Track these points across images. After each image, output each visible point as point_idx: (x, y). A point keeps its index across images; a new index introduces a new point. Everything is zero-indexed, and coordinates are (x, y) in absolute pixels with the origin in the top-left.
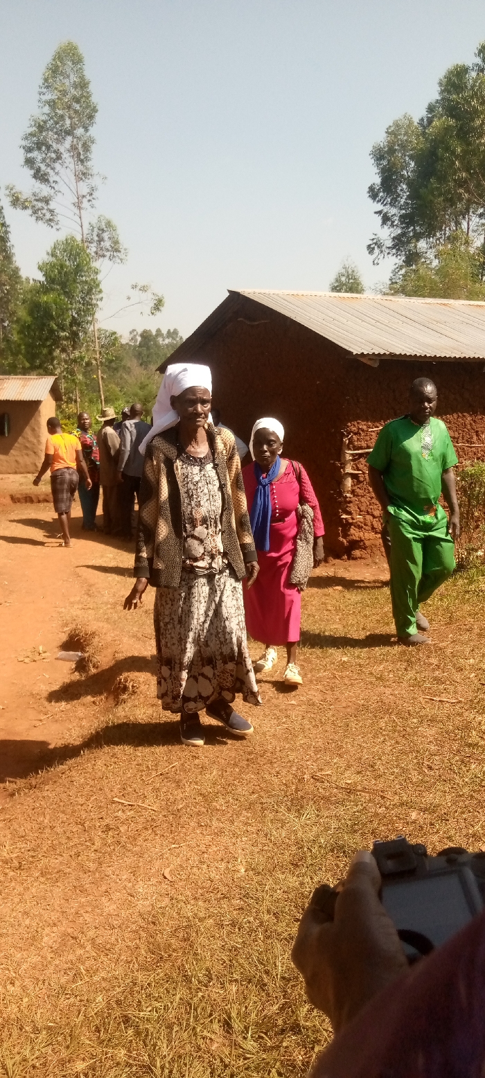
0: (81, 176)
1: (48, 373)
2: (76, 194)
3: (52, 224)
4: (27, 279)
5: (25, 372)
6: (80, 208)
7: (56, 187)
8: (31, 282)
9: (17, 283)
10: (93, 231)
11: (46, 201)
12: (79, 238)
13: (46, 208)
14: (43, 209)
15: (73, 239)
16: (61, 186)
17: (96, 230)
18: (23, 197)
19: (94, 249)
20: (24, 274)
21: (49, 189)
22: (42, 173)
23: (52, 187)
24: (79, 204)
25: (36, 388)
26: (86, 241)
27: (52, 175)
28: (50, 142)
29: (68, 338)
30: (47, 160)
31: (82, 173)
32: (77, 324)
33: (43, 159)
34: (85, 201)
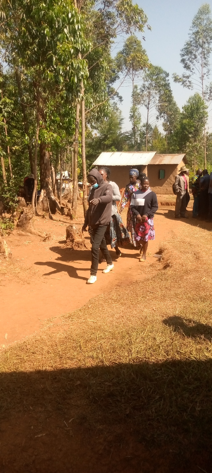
2: (201, 74)
6: (203, 80)
10: (208, 89)
12: (200, 93)
14: (186, 81)
16: (195, 71)
19: (208, 97)
22: (188, 65)
23: (191, 71)
24: (202, 78)
25: (177, 159)
26: (204, 93)
27: (192, 66)
28: (192, 51)
29: (193, 137)
30: (190, 59)
31: (205, 64)
32: (197, 132)
33: (189, 59)
34: (205, 76)
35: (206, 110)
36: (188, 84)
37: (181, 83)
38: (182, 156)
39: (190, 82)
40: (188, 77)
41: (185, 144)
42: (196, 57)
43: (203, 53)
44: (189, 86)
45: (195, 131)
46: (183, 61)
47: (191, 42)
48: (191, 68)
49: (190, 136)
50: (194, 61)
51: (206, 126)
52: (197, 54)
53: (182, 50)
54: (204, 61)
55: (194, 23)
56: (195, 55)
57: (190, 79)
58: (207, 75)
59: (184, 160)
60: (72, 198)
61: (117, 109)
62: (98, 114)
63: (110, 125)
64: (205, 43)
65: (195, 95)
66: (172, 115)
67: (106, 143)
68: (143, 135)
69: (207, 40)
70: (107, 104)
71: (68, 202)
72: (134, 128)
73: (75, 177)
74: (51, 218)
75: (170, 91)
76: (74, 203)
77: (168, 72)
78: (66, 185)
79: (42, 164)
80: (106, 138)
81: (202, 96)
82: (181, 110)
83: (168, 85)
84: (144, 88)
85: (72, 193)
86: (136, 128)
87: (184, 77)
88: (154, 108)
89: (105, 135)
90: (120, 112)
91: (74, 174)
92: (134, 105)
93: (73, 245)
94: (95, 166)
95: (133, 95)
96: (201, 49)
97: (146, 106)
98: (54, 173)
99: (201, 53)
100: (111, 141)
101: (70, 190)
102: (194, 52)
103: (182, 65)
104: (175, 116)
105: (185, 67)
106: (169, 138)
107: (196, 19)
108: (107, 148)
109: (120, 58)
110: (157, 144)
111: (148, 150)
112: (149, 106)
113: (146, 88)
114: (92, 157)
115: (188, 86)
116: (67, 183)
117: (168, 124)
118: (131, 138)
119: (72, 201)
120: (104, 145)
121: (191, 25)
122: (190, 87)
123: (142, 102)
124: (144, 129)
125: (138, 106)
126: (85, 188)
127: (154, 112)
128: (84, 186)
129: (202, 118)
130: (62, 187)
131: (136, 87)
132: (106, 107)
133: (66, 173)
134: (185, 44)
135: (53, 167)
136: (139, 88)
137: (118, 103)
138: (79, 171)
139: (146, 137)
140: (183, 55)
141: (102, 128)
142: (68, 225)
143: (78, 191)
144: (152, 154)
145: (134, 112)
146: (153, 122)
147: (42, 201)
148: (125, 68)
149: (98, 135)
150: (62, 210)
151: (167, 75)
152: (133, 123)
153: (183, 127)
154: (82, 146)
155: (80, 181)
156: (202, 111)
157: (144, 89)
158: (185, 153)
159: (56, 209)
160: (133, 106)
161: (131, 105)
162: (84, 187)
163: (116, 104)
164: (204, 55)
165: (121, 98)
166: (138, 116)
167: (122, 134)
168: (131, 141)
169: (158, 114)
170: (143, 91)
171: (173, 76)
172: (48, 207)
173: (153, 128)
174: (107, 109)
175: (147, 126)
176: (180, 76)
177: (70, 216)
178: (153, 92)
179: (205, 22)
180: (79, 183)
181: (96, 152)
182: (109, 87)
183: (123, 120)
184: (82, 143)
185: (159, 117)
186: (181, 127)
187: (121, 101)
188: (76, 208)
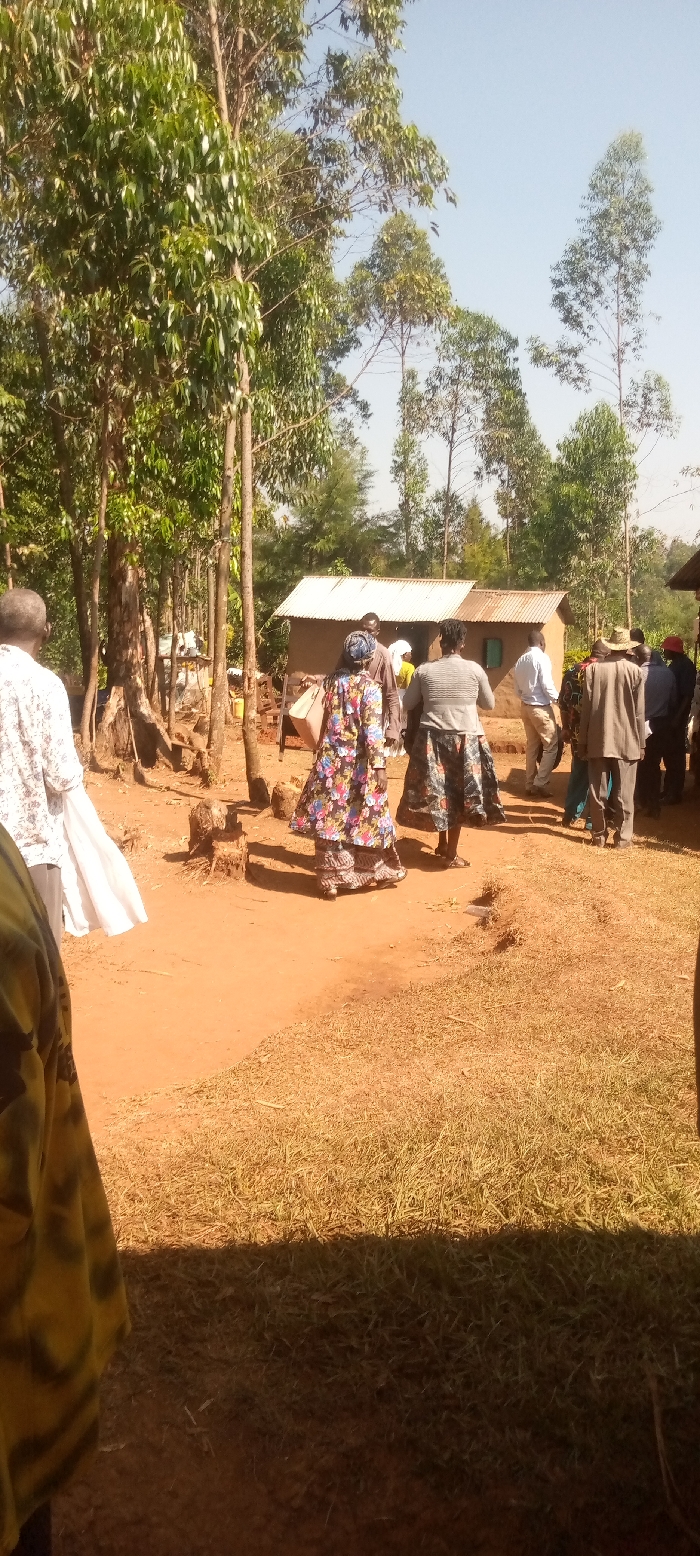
0: (626, 316)
1: (559, 587)
2: (616, 341)
6: (620, 362)
7: (591, 334)
9: (539, 464)
10: (636, 390)
13: (574, 362)
15: (605, 407)
16: (597, 333)
17: (641, 388)
18: (547, 351)
19: (637, 416)
21: (581, 336)
22: (574, 314)
23: (584, 333)
24: (619, 356)
25: (539, 607)
26: (626, 405)
27: (586, 319)
28: (589, 272)
29: (589, 540)
30: (582, 296)
31: (628, 312)
32: (603, 522)
33: (577, 295)
34: (628, 350)
35: (633, 459)
36: (576, 373)
37: (553, 369)
38: (555, 598)
39: (580, 366)
40: (574, 352)
41: (565, 560)
42: (599, 292)
43: (621, 277)
44: (578, 378)
45: (595, 522)
46: (560, 299)
47: (584, 243)
48: (585, 325)
49: (582, 536)
50: (594, 303)
51: (631, 508)
52: (603, 281)
53: (557, 268)
54: (627, 305)
55: (593, 186)
56: (596, 284)
57: (580, 359)
58: (634, 349)
59: (563, 610)
60: (207, 719)
61: (354, 442)
62: (293, 454)
63: (329, 490)
64: (627, 248)
65: (597, 409)
66: (524, 468)
67: (317, 546)
68: (434, 527)
69: (634, 240)
70: (323, 426)
71: (196, 729)
72: (407, 502)
73: (219, 650)
74: (140, 779)
75: (519, 393)
76: (215, 733)
77: (514, 336)
78: (190, 673)
79: (115, 606)
80: (316, 532)
81: (618, 415)
82: (555, 455)
83: (515, 374)
84: (440, 380)
85: (209, 703)
86: (411, 504)
87: (563, 351)
88: (470, 444)
89: (313, 521)
90: (363, 452)
91: (216, 642)
92: (407, 430)
93: (211, 865)
94: (282, 618)
95: (402, 399)
96: (614, 268)
97: (444, 434)
98: (151, 635)
99: (617, 280)
100: (334, 542)
101: (202, 691)
102: (594, 276)
103: (557, 314)
104: (533, 469)
105: (565, 320)
106: (516, 538)
107: (600, 174)
108: (321, 564)
109: (361, 282)
110: (479, 558)
111: (449, 576)
112: (455, 438)
113: (446, 381)
114: (272, 589)
115: (574, 380)
116: (193, 670)
117: (513, 495)
118: (395, 535)
119: (207, 727)
120: (312, 553)
121: (586, 190)
122: (581, 384)
123: (432, 422)
124: (437, 507)
125: (419, 437)
126: (252, 686)
127: (469, 456)
128: (249, 679)
129: (618, 481)
130: (177, 682)
131: (412, 375)
132: (320, 436)
133: (189, 639)
134: (567, 248)
135: (147, 618)
136: (421, 378)
137: (358, 421)
138: (231, 633)
139: (443, 534)
140: (558, 283)
141: (304, 499)
142: (195, 803)
143: (227, 695)
144: (462, 589)
145: (405, 453)
146: (466, 488)
147: (113, 725)
148: (377, 315)
149: (293, 521)
150: (175, 754)
151: (514, 343)
152: (403, 487)
153: (561, 508)
154: (243, 554)
155: (234, 666)
156: (617, 459)
157: (438, 383)
158: (565, 589)
159: (158, 750)
160: (401, 434)
161: (396, 432)
162: (246, 683)
163: (350, 425)
164: (627, 284)
165: (364, 407)
166: (417, 467)
167: (367, 520)
168: (396, 545)
169: (480, 462)
170: (435, 388)
171: (529, 345)
172: (132, 744)
173: (465, 506)
174: (322, 440)
175: (448, 499)
176: (551, 348)
177: (202, 775)
178: (468, 394)
179: (628, 185)
180: (231, 669)
181: (287, 576)
182: (328, 371)
183: (371, 479)
184: (242, 543)
185: (484, 472)
186: (553, 508)
187: (366, 416)
188: (220, 751)
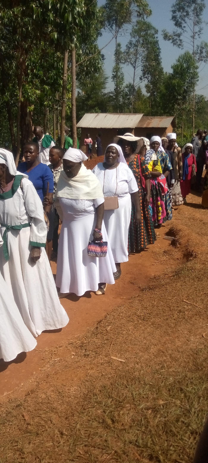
0: (196, 23)
1: (171, 115)
2: (193, 31)
3: (180, 46)
4: (166, 73)
5: (161, 115)
7: (184, 29)
8: (168, 74)
9: (161, 75)
10: (198, 48)
11: (179, 35)
12: (191, 52)
13: (178, 39)
14: (177, 39)
15: (188, 53)
16: (187, 29)
17: (200, 48)
18: (168, 35)
19: (198, 57)
20: (165, 71)
21: (181, 30)
22: (179, 22)
26: (195, 53)
27: (183, 24)
29: (181, 99)
32: (186, 93)
33: (180, 16)
34: (197, 35)
35: (198, 70)
38: (171, 119)
39: (181, 40)
41: (173, 106)
42: (188, 14)
49: (179, 97)
50: (186, 18)
51: (196, 88)
52: (189, 10)
53: (174, 6)
54: (197, 19)
65: (185, 54)
66: (156, 76)
67: (89, 103)
68: (125, 96)
70: (98, 58)
72: (117, 88)
80: (89, 98)
81: (192, 56)
83: (156, 42)
84: (131, 45)
87: (175, 35)
88: (140, 68)
89: (88, 94)
95: (116, 53)
97: (132, 64)
99: (194, 10)
100: (95, 101)
102: (186, 8)
103: (173, 23)
104: (159, 76)
105: (176, 25)
108: (91, 109)
110: (141, 106)
112: (136, 65)
115: (178, 45)
117: (151, 86)
118: (115, 99)
120: (87, 105)
123: (128, 60)
124: (127, 90)
125: (122, 66)
127: (139, 72)
129: (192, 79)
131: (119, 45)
132: (97, 61)
140: (174, 12)
144: (139, 117)
145: (117, 71)
148: (107, 24)
151: (156, 31)
152: (116, 83)
153: (172, 88)
154: (72, 105)
156: (192, 71)
158: (173, 116)
160: (115, 65)
164: (197, 12)
165: (103, 56)
166: (120, 76)
167: (106, 94)
169: (142, 74)
170: (129, 48)
173: (136, 89)
176: (170, 33)
181: (79, 113)
184: (72, 101)
185: (143, 78)
